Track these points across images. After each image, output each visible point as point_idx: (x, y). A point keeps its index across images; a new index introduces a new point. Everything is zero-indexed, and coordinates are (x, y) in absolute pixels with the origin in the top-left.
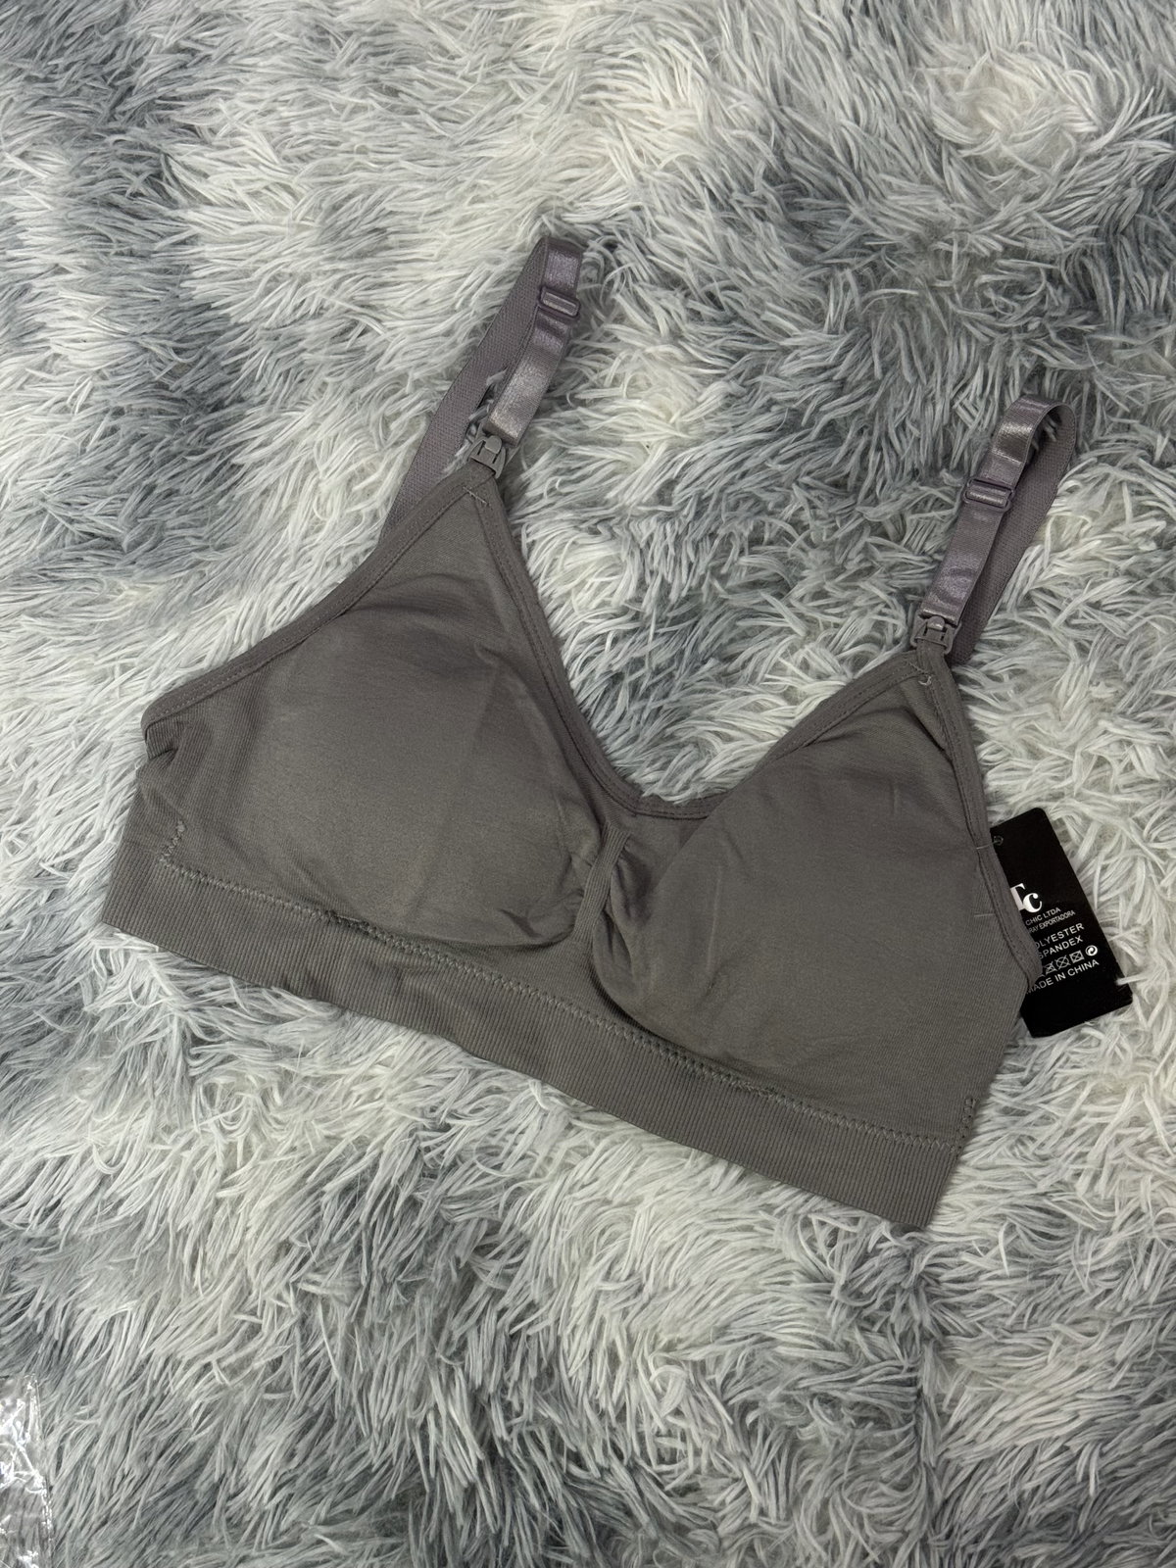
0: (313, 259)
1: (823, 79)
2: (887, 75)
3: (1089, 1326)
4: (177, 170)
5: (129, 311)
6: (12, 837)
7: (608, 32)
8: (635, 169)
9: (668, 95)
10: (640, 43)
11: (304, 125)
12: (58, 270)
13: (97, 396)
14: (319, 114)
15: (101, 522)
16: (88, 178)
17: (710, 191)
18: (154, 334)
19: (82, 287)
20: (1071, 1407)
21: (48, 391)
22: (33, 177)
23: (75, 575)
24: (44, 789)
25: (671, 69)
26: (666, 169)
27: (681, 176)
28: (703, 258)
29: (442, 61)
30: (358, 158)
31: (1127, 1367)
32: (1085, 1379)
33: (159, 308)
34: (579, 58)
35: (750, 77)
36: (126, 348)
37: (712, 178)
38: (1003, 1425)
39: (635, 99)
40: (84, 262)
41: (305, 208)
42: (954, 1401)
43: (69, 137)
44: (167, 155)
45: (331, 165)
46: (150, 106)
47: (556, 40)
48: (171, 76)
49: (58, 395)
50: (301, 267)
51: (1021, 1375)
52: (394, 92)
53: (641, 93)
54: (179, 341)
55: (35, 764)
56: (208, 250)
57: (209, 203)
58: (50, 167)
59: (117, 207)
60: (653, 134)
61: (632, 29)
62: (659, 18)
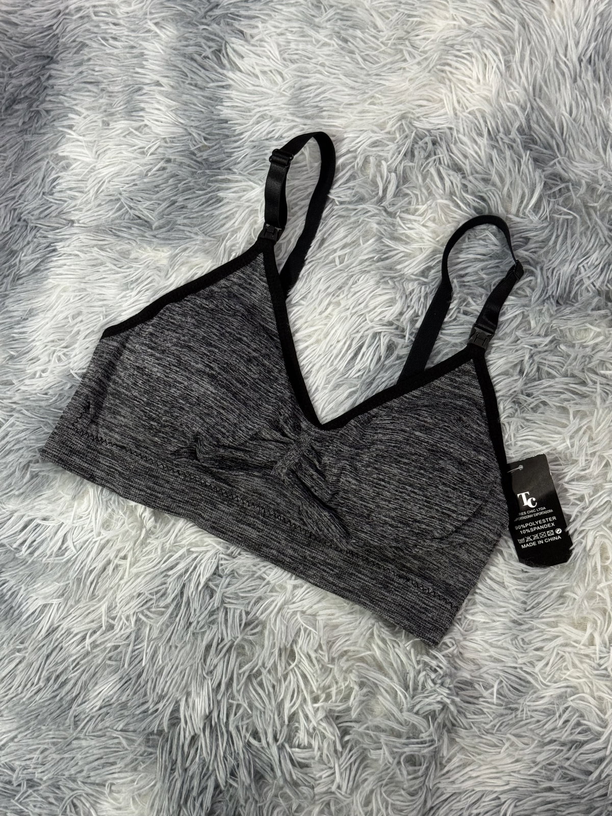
0: (284, 112)
1: (559, 89)
2: (592, 96)
3: (525, 740)
4: (229, 50)
5: (187, 113)
6: (60, 354)
7: (459, 39)
8: (454, 109)
9: (481, 77)
10: (474, 48)
11: (297, 45)
12: (158, 84)
13: (160, 150)
14: (306, 42)
15: (146, 212)
16: (185, 43)
17: (489, 130)
18: (196, 127)
19: (168, 95)
20: (507, 778)
21: (137, 142)
22: (158, 36)
23: (125, 235)
24: (82, 335)
25: (485, 65)
26: (470, 113)
27: (476, 119)
28: (476, 161)
29: (373, 32)
30: (319, 68)
31: (540, 766)
32: (518, 766)
33: (202, 116)
34: (442, 47)
35: (523, 79)
36: (181, 130)
37: (491, 123)
38: (470, 778)
39: (464, 75)
40: (172, 83)
41: (287, 85)
42: (450, 760)
43: (181, 21)
44: (226, 42)
45: (305, 68)
46: (225, 16)
47: (433, 36)
48: (240, 4)
49: (141, 145)
50: (277, 113)
51: (486, 755)
52: (346, 41)
53: (468, 72)
54: (208, 134)
55: (82, 321)
56: (233, 93)
57: (241, 71)
58: (168, 33)
59: (195, 61)
60: (468, 94)
61: (472, 40)
62: (486, 38)
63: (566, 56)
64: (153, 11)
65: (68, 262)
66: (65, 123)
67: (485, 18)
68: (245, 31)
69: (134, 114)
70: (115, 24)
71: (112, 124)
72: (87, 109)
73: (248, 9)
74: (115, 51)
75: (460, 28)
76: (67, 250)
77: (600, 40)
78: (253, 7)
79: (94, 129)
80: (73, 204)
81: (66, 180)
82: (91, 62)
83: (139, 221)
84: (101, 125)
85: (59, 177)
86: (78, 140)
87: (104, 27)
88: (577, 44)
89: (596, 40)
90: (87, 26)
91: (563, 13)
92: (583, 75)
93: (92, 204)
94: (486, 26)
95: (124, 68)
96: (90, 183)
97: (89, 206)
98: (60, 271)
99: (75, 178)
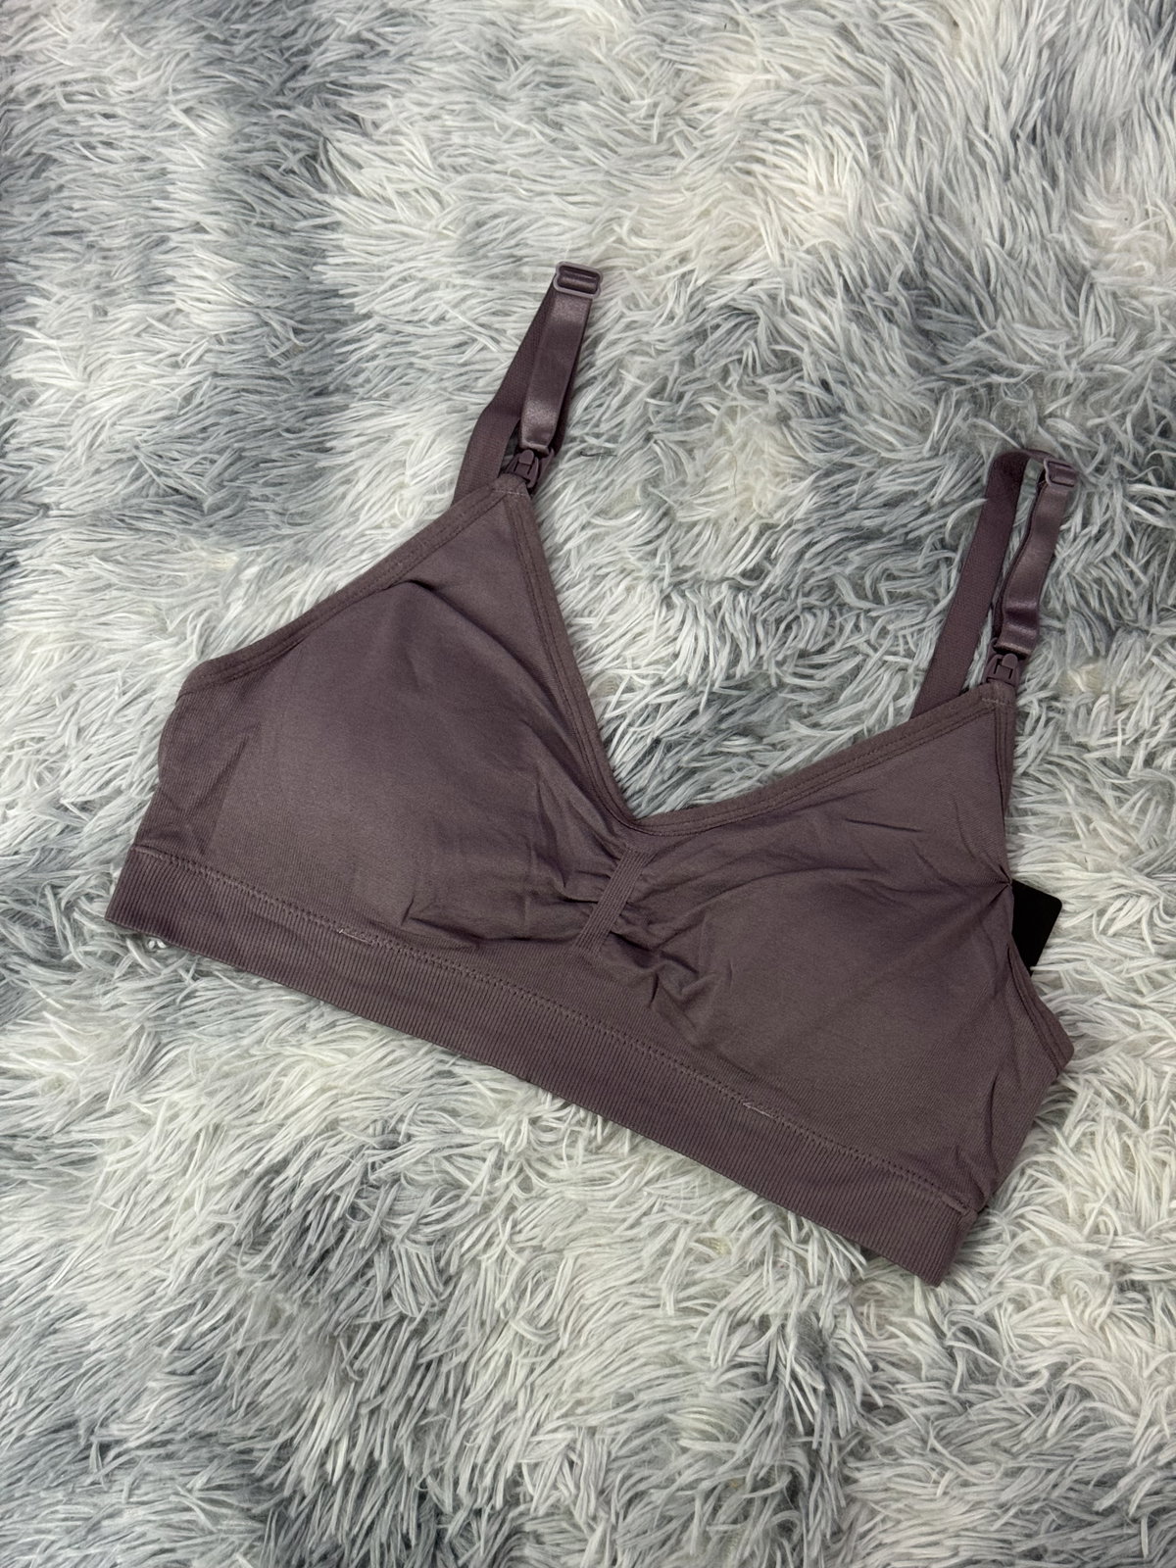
63: (986, 130)
64: (179, 86)
65: (42, 586)
66: (21, 315)
67: (827, 65)
68: (361, 115)
69: (154, 289)
70: (107, 116)
71: (112, 312)
72: (62, 285)
73: (364, 72)
74: (112, 169)
75: (778, 87)
76: (39, 563)
77: (1051, 93)
78: (375, 68)
79: (77, 324)
80: (45, 473)
81: (29, 427)
82: (66, 193)
83: (177, 497)
84: (91, 315)
85: (14, 421)
86: (48, 348)
87: (84, 122)
88: (1007, 105)
89: (1044, 93)
90: (53, 122)
91: (977, 44)
92: (1022, 165)
93: (83, 470)
94: (828, 80)
95: (128, 201)
96: (76, 430)
97: (77, 476)
98: (25, 605)
99: (47, 421)
